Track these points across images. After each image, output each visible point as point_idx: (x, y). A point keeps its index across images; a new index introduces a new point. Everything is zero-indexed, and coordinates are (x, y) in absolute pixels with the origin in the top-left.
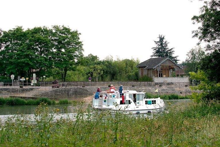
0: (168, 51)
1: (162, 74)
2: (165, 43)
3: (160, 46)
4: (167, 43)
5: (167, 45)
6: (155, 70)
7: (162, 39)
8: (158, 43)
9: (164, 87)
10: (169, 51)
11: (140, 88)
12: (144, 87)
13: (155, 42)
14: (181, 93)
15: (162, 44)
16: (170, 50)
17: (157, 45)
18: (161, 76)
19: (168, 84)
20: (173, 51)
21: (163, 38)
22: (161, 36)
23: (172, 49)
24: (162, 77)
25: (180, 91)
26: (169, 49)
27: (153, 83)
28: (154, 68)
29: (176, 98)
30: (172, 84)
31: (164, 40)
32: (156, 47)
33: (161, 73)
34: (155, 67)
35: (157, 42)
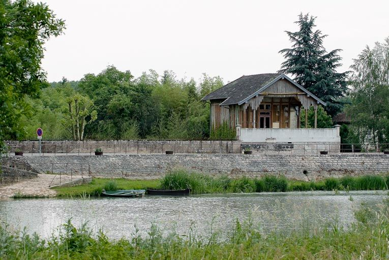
0: (324, 57)
1: (268, 119)
2: (316, 36)
3: (302, 46)
4: (320, 35)
5: (319, 42)
6: (245, 107)
7: (306, 26)
8: (297, 38)
9: (257, 156)
10: (327, 60)
11: (188, 158)
12: (199, 155)
13: (289, 33)
14: (305, 172)
15: (306, 41)
16: (328, 56)
17: (295, 42)
18: (265, 123)
19: (279, 147)
20: (336, 57)
21: (311, 23)
22: (306, 18)
23: (335, 51)
24: (268, 126)
25: (302, 166)
26: (325, 54)
27: (236, 145)
28: (240, 103)
29: (280, 187)
30: (290, 145)
31: (313, 30)
32: (293, 48)
33: (265, 117)
34: (245, 100)
35: (295, 34)
